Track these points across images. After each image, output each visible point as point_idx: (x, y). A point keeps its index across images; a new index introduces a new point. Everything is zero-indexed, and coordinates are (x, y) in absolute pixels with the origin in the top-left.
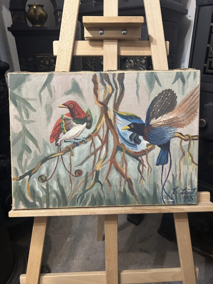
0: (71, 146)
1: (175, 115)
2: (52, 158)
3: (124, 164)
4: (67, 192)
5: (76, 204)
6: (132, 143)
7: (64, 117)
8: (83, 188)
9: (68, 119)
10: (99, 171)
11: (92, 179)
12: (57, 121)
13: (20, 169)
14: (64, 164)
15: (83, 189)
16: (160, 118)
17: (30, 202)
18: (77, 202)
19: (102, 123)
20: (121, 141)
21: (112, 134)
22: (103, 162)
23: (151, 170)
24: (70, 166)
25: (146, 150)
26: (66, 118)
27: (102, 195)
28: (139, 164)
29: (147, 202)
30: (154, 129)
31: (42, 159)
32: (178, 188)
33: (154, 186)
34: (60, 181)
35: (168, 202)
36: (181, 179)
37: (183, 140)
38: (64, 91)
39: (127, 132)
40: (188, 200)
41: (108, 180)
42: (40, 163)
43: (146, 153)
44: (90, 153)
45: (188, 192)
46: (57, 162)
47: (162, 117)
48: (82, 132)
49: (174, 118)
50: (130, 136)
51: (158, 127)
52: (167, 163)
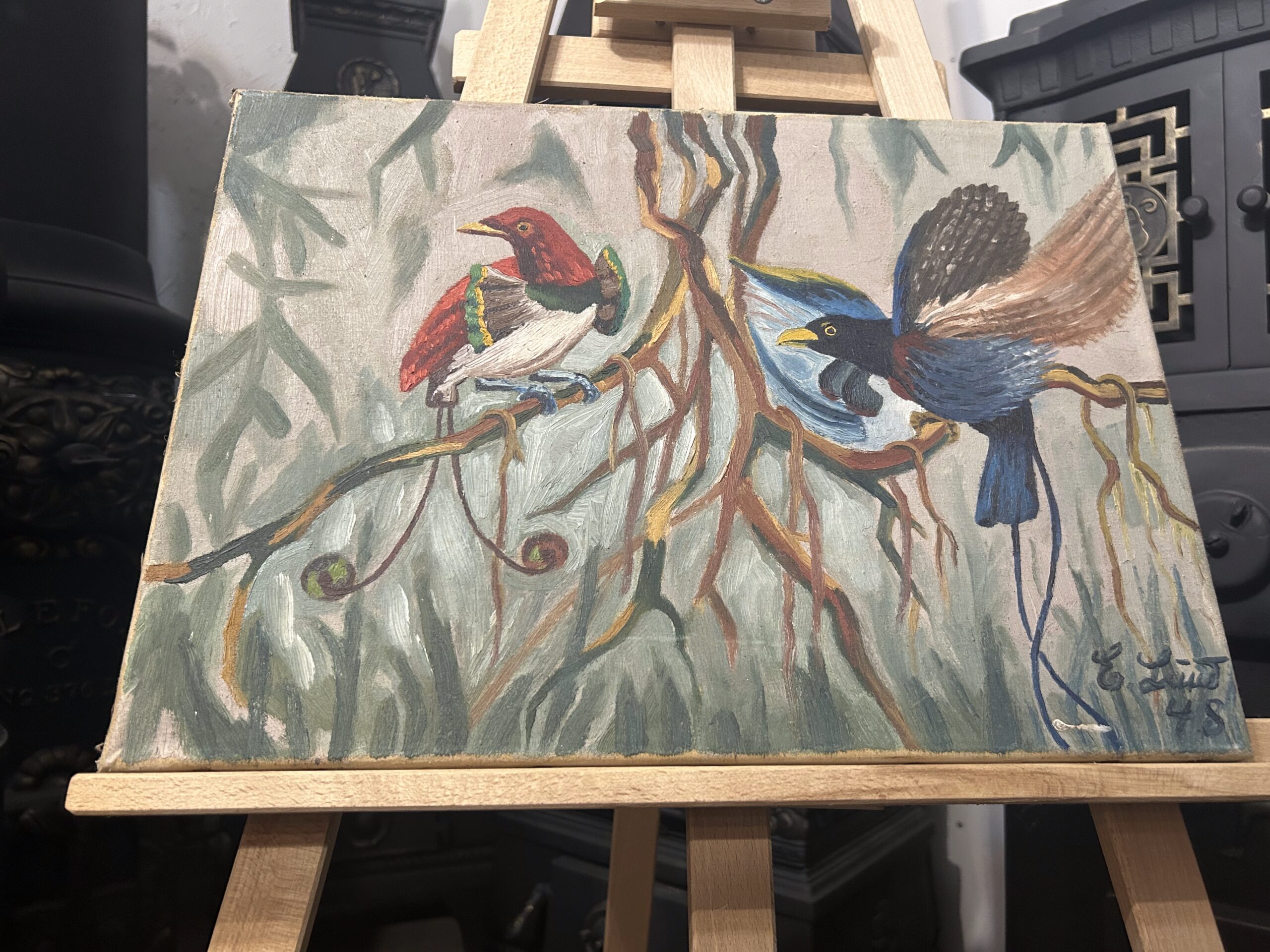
0: (509, 411)
1: (1033, 291)
2: (400, 465)
3: (801, 514)
4: (468, 661)
5: (523, 739)
7: (485, 275)
8: (571, 641)
9: (503, 286)
10: (662, 544)
11: (624, 590)
12: (448, 292)
13: (207, 518)
14: (465, 503)
15: (568, 645)
16: (961, 299)
17: (226, 721)
18: (529, 728)
19: (674, 310)
20: (774, 395)
21: (729, 361)
22: (682, 498)
23: (955, 547)
24: (498, 514)
25: (913, 447)
26: (494, 280)
27: (685, 688)
28: (883, 516)
30: (938, 346)
31: (345, 469)
32: (1123, 652)
33: (983, 640)
34: (433, 594)
35: (1084, 741)
36: (1126, 603)
37: (1092, 401)
38: (494, 167)
39: (805, 353)
40: (1199, 731)
41: (713, 600)
42: (330, 488)
43: (915, 458)
44: (611, 450)
45: (1187, 679)
46: (428, 489)
47: (970, 296)
48: (571, 347)
49: (1027, 300)
50: (820, 375)
51: (959, 339)
52: (1033, 515)
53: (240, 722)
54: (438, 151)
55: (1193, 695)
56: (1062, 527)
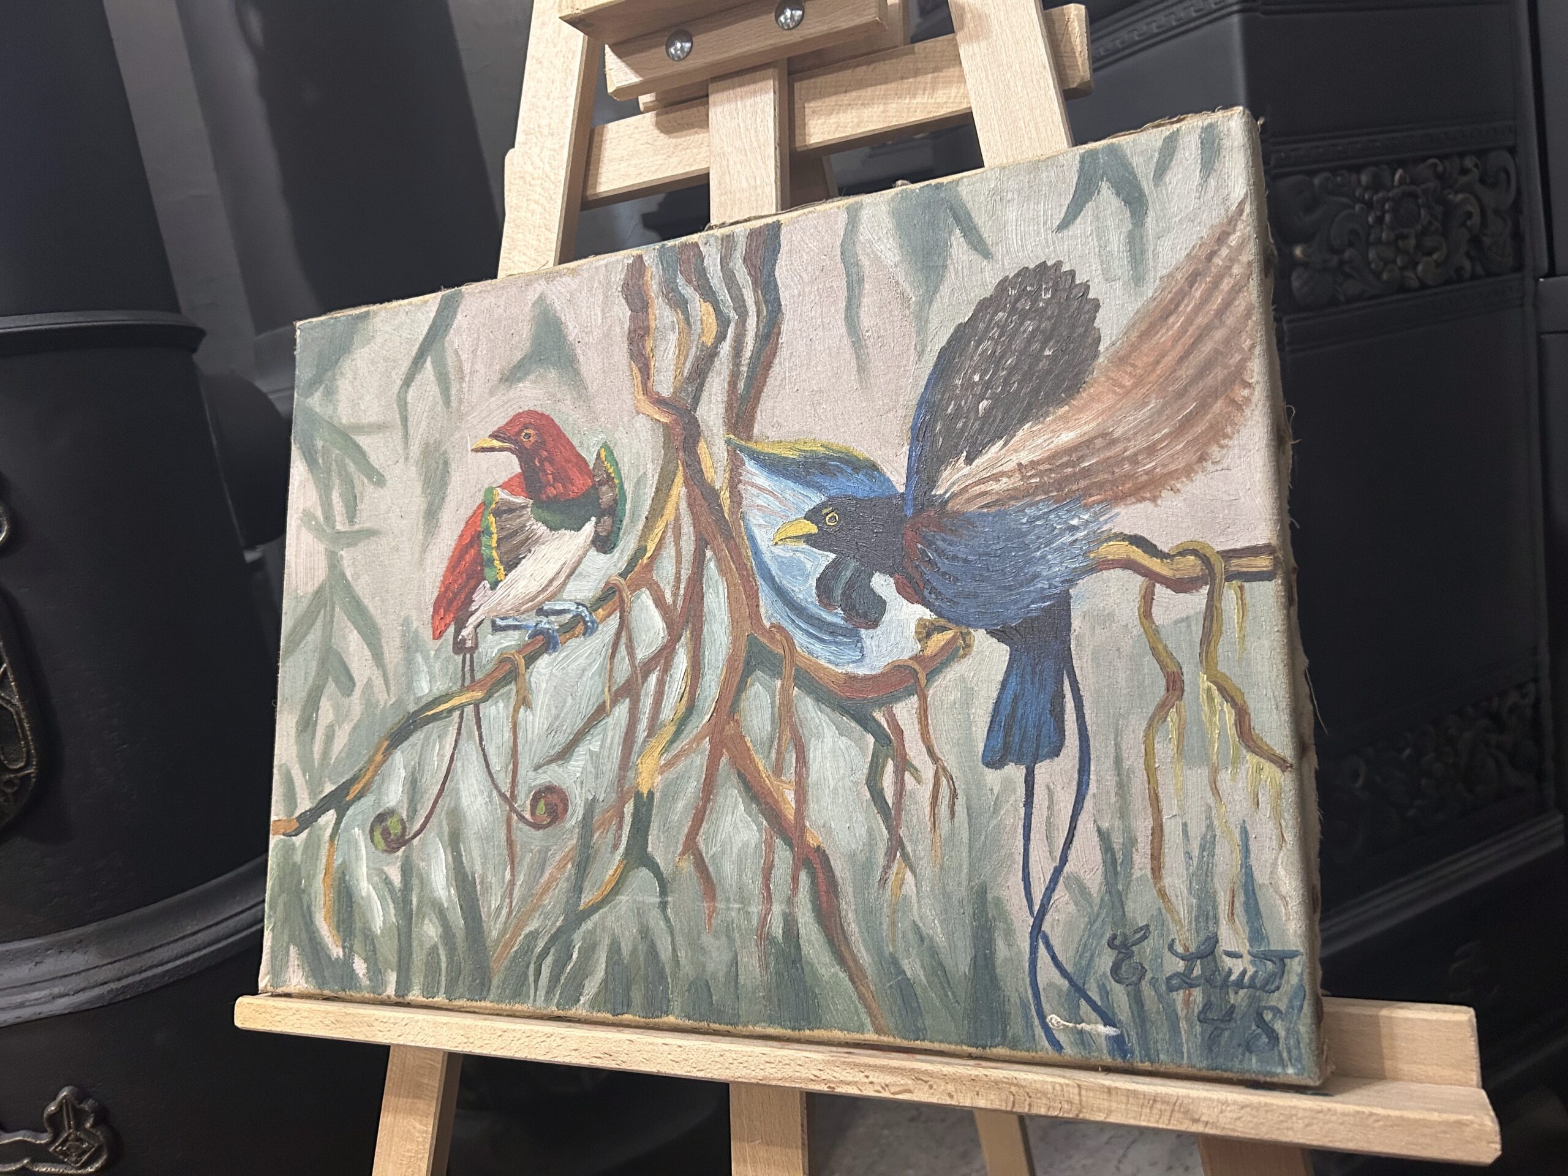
0: (519, 652)
1: (1093, 424)
2: (436, 717)
3: (787, 756)
4: (489, 915)
5: (532, 992)
6: (830, 618)
7: (497, 499)
8: (569, 898)
9: (512, 509)
10: (651, 794)
11: (616, 847)
12: (467, 523)
13: (304, 776)
14: (485, 756)
15: (567, 902)
16: (994, 450)
17: (330, 958)
18: (536, 981)
19: (669, 514)
20: (769, 610)
21: (723, 571)
22: (672, 742)
23: (954, 795)
24: (511, 766)
25: (916, 667)
26: (505, 502)
27: (665, 953)
28: (875, 756)
29: (929, 1021)
30: (964, 522)
31: (395, 724)
32: (1151, 937)
33: (974, 914)
34: (462, 848)
35: (1083, 1043)
36: (1163, 872)
37: (1158, 585)
38: (498, 367)
39: (804, 553)
40: (1239, 1045)
41: (696, 857)
42: (386, 744)
43: (918, 680)
44: (607, 690)
45: (1233, 977)
46: (456, 741)
47: (1005, 445)
48: (572, 572)
49: (1084, 439)
50: (818, 580)
51: (985, 510)
52: (1055, 752)
53: (338, 958)
54: (450, 360)
55: (1241, 999)
56: (1092, 768)
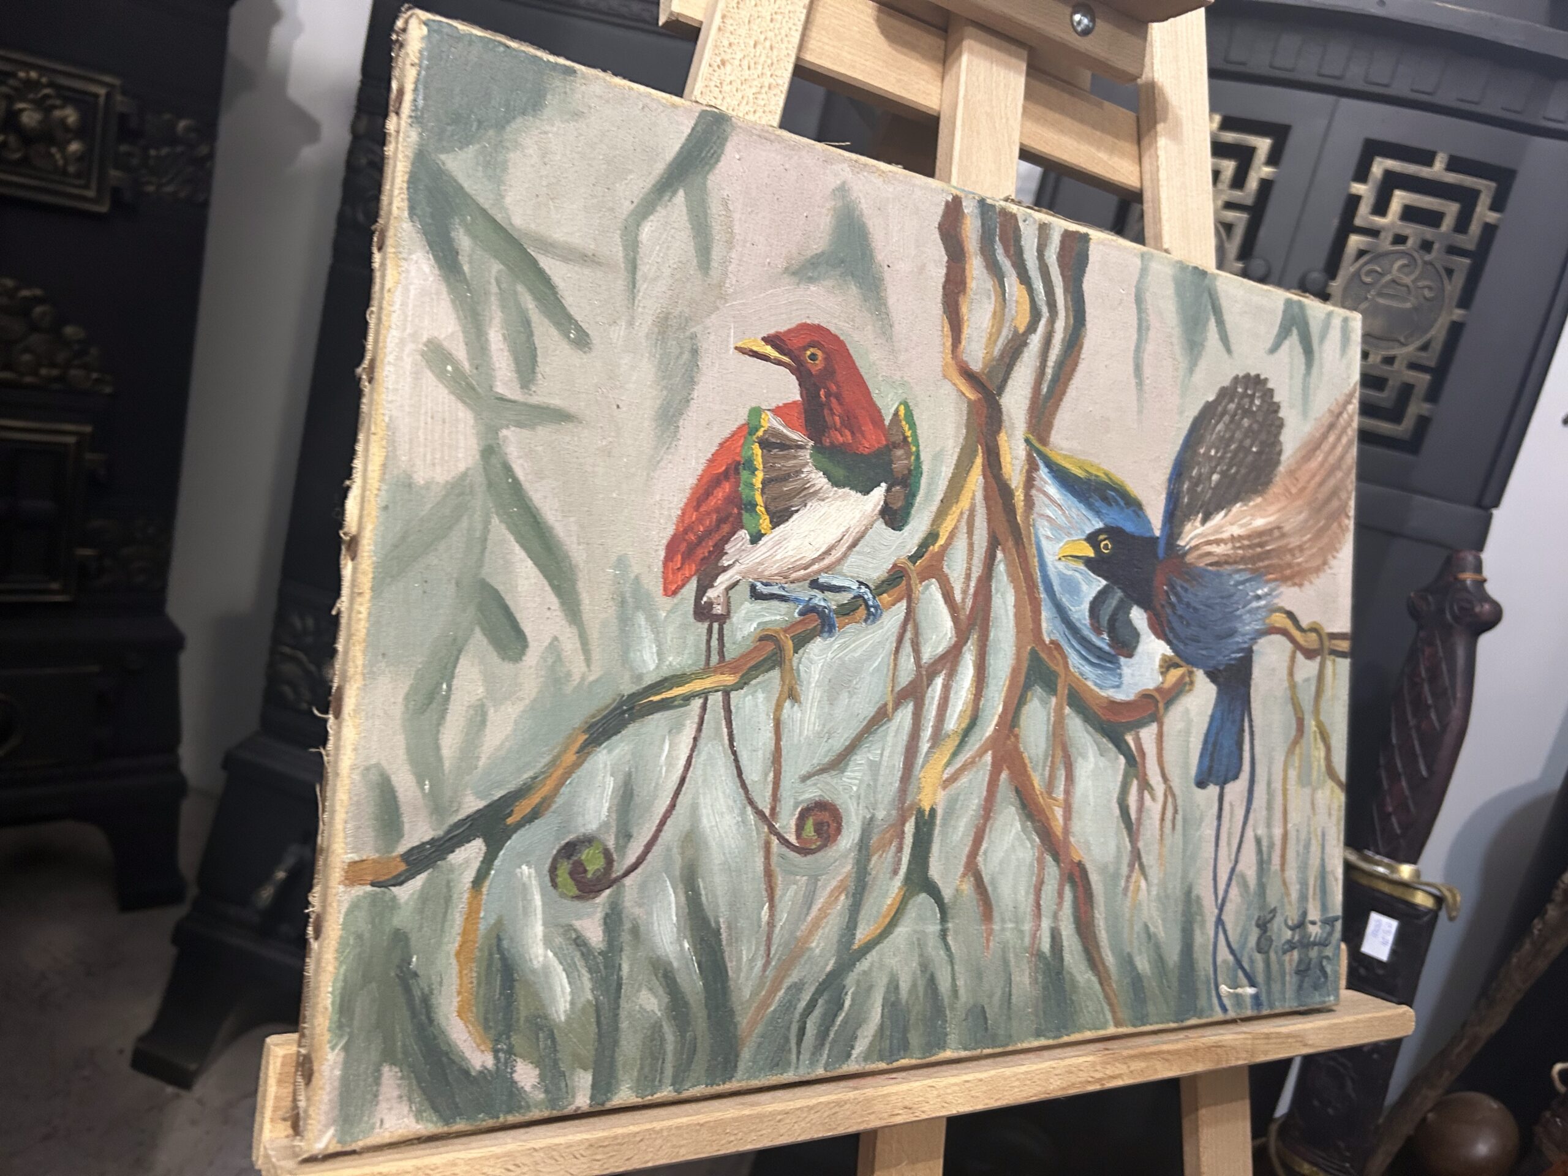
0: (786, 631)
1: (1275, 517)
2: (663, 706)
3: (1058, 775)
4: (739, 969)
5: (794, 1056)
7: (765, 425)
8: (842, 936)
9: (785, 444)
10: (933, 812)
11: (895, 872)
12: (721, 445)
13: (421, 785)
14: (736, 760)
15: (839, 942)
16: (1218, 518)
17: (466, 1073)
18: (799, 1045)
19: (964, 503)
20: (1049, 627)
21: (1012, 576)
22: (955, 754)
23: (1176, 811)
24: (771, 775)
25: (1157, 696)
26: (775, 434)
27: (944, 984)
28: (1125, 777)
29: (1151, 1009)
30: (1193, 575)
31: (598, 711)
32: (1277, 915)
33: (1183, 910)
34: (701, 885)
35: (1237, 1003)
36: (1286, 866)
37: (1298, 652)
38: (784, 251)
40: (1312, 986)
41: (976, 880)
42: (581, 739)
43: (1158, 709)
44: (889, 690)
45: (1312, 939)
46: (695, 739)
47: (1226, 515)
48: (854, 544)
49: (1269, 527)
50: (1091, 602)
51: (1210, 568)
52: (1236, 777)
53: (484, 1072)
54: (715, 208)
55: (1314, 953)
56: (1255, 790)
